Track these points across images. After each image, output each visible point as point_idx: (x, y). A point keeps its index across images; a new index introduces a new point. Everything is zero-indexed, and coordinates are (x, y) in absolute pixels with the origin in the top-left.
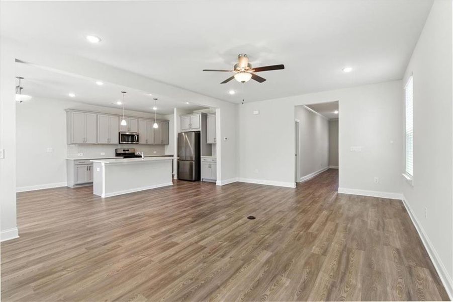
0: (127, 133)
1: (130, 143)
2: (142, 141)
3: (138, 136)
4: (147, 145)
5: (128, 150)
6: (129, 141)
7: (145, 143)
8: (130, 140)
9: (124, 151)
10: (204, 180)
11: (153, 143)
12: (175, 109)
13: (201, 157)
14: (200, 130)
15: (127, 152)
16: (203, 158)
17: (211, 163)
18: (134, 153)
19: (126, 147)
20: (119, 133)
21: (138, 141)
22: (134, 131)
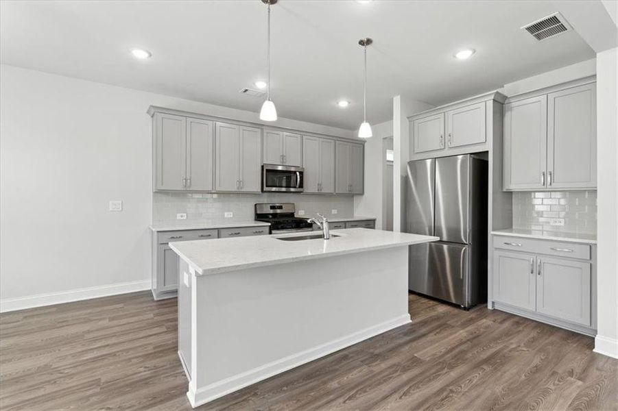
0: (280, 168)
1: (284, 189)
2: (310, 186)
3: (301, 173)
4: (320, 195)
5: (280, 207)
6: (282, 187)
7: (316, 191)
8: (284, 184)
9: (272, 208)
10: (497, 307)
11: (331, 191)
12: (397, 101)
13: (491, 232)
14: (489, 147)
15: (278, 211)
16: (495, 238)
17: (544, 259)
18: (292, 214)
19: (277, 200)
20: (263, 167)
21: (301, 186)
22: (293, 162)
